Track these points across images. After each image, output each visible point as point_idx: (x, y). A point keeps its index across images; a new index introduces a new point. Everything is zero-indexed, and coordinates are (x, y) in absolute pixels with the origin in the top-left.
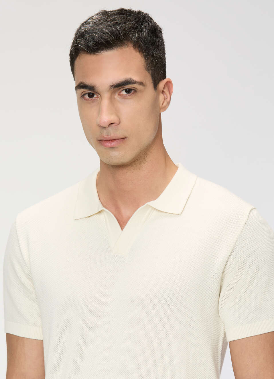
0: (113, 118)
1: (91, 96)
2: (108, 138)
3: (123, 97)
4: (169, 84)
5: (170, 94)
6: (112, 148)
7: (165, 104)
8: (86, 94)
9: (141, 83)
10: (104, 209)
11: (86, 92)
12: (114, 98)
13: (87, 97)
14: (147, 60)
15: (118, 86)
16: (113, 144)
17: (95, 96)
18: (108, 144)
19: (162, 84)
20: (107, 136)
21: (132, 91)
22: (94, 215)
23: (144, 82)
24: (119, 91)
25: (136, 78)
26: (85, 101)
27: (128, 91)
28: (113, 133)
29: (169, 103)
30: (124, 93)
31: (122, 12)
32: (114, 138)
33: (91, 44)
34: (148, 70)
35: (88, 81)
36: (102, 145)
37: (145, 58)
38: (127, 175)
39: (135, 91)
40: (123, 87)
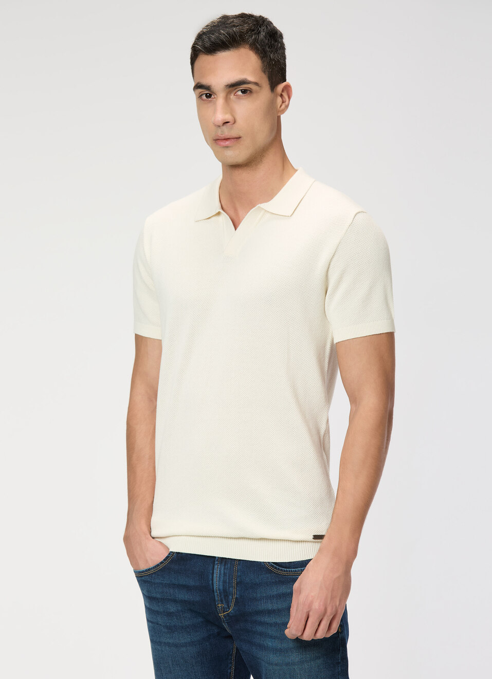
0: (228, 117)
1: (209, 96)
2: (223, 136)
3: (239, 97)
4: (288, 89)
5: (289, 98)
6: (227, 147)
7: (283, 106)
9: (256, 84)
10: (221, 211)
11: (203, 93)
12: (230, 98)
13: (204, 97)
14: (263, 62)
15: (233, 86)
16: (227, 143)
17: (212, 97)
18: (223, 143)
19: (280, 87)
20: (222, 134)
21: (248, 91)
22: (212, 216)
24: (234, 92)
25: (251, 78)
26: (203, 102)
27: (244, 92)
28: (226, 132)
29: (287, 107)
30: (240, 93)
31: (243, 16)
32: (228, 137)
33: (208, 44)
34: (264, 72)
35: (205, 82)
36: (217, 144)
37: (262, 59)
38: (243, 175)
39: (251, 91)
40: (239, 87)
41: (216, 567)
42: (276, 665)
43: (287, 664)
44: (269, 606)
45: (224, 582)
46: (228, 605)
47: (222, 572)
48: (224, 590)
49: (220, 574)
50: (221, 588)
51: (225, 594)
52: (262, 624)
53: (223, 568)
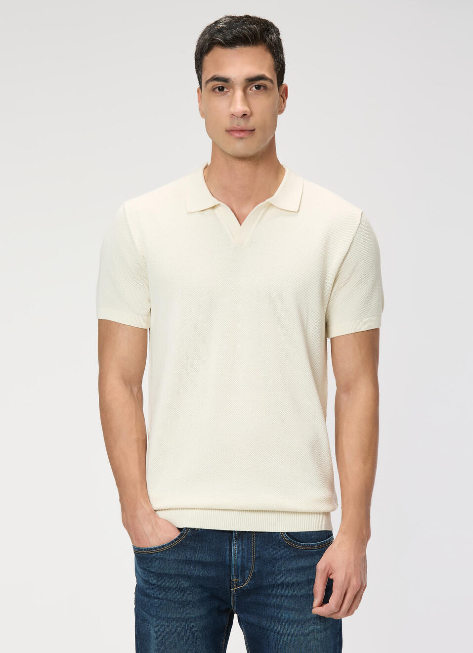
0: (246, 109)
1: (221, 89)
3: (254, 92)
6: (241, 138)
8: (216, 88)
9: (271, 81)
10: (220, 203)
12: (247, 92)
13: (217, 90)
14: (275, 61)
15: (251, 81)
16: (242, 134)
17: (225, 90)
18: (237, 135)
20: (239, 126)
21: (262, 88)
23: (274, 80)
24: (250, 87)
25: (268, 75)
26: (215, 94)
27: (258, 87)
28: (244, 124)
30: (254, 88)
32: (244, 129)
35: (222, 74)
36: (231, 135)
39: (265, 87)
40: (254, 82)
41: (233, 543)
42: (292, 635)
43: (304, 635)
44: (289, 579)
45: (243, 557)
46: (243, 580)
47: (240, 547)
48: (242, 565)
49: (239, 549)
50: (239, 563)
51: (243, 569)
52: (277, 596)
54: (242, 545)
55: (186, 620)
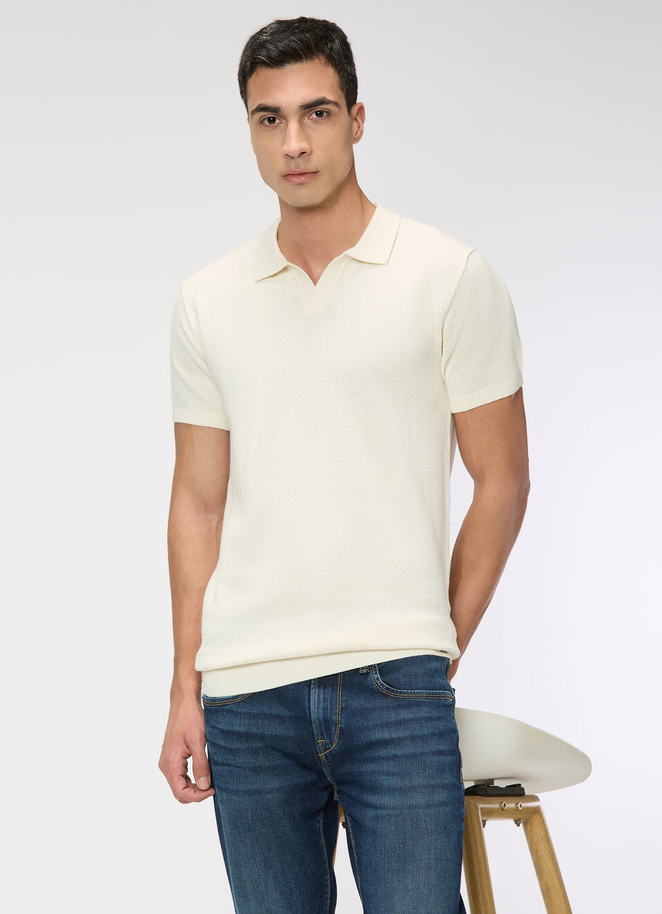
0: (304, 146)
1: (272, 120)
2: (298, 171)
3: (315, 122)
4: (362, 108)
5: (363, 122)
6: (301, 184)
7: (359, 133)
8: (264, 119)
9: (336, 104)
10: (290, 264)
12: (303, 123)
13: (266, 122)
14: (340, 78)
15: (308, 108)
16: (302, 179)
17: (277, 121)
18: (296, 179)
19: (355, 109)
21: (325, 114)
22: (278, 273)
23: (339, 102)
24: (309, 114)
25: (330, 97)
26: (266, 128)
27: (320, 114)
28: (302, 165)
29: (362, 133)
30: (314, 116)
32: (304, 171)
33: (274, 54)
34: (342, 89)
35: (269, 101)
36: (288, 180)
37: (339, 74)
39: (329, 113)
40: (315, 109)
41: (312, 691)
42: (393, 809)
43: (410, 807)
44: (386, 735)
45: (325, 709)
46: (330, 740)
47: (322, 697)
48: (324, 720)
49: (319, 699)
50: (321, 716)
51: (327, 724)
52: (374, 760)
53: (322, 692)
54: (324, 693)
55: (259, 792)
